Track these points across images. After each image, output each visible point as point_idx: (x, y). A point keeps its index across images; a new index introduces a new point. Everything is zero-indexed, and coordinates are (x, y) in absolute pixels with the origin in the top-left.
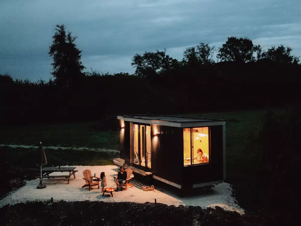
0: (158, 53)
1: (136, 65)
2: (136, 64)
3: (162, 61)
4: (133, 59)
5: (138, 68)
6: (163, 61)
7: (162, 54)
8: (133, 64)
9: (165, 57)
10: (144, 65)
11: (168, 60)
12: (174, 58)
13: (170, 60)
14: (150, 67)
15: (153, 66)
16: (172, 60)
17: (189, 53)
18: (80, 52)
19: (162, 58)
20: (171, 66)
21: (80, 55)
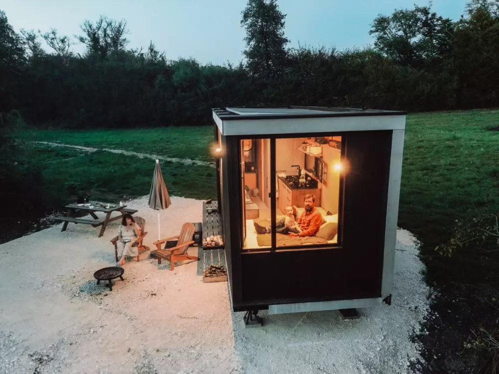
0: (418, 10)
1: (377, 34)
2: (377, 31)
3: (423, 23)
4: (373, 24)
5: (380, 38)
6: (425, 24)
7: (425, 11)
8: (372, 32)
9: (430, 16)
10: (390, 33)
11: (435, 20)
12: (444, 18)
13: (438, 20)
14: (401, 36)
15: (406, 34)
16: (442, 21)
17: (477, 5)
18: (283, 17)
19: (424, 19)
20: (439, 32)
21: (283, 21)
